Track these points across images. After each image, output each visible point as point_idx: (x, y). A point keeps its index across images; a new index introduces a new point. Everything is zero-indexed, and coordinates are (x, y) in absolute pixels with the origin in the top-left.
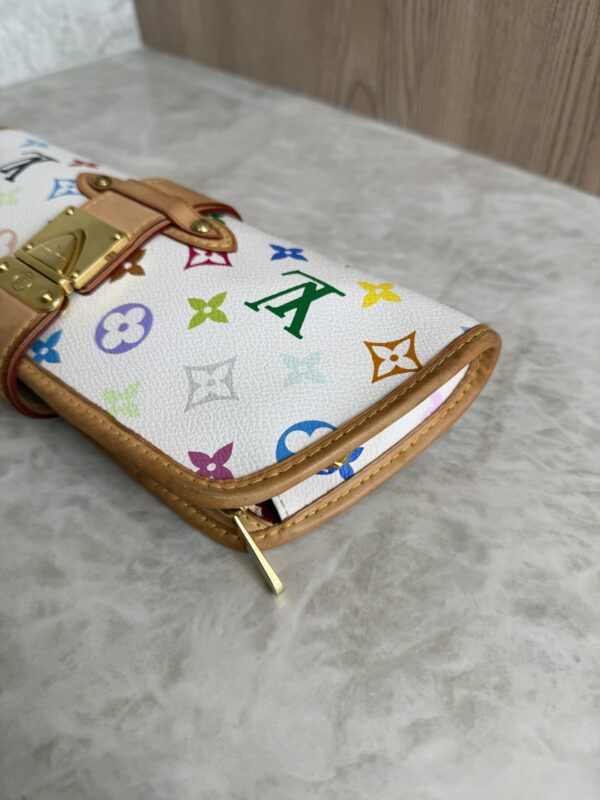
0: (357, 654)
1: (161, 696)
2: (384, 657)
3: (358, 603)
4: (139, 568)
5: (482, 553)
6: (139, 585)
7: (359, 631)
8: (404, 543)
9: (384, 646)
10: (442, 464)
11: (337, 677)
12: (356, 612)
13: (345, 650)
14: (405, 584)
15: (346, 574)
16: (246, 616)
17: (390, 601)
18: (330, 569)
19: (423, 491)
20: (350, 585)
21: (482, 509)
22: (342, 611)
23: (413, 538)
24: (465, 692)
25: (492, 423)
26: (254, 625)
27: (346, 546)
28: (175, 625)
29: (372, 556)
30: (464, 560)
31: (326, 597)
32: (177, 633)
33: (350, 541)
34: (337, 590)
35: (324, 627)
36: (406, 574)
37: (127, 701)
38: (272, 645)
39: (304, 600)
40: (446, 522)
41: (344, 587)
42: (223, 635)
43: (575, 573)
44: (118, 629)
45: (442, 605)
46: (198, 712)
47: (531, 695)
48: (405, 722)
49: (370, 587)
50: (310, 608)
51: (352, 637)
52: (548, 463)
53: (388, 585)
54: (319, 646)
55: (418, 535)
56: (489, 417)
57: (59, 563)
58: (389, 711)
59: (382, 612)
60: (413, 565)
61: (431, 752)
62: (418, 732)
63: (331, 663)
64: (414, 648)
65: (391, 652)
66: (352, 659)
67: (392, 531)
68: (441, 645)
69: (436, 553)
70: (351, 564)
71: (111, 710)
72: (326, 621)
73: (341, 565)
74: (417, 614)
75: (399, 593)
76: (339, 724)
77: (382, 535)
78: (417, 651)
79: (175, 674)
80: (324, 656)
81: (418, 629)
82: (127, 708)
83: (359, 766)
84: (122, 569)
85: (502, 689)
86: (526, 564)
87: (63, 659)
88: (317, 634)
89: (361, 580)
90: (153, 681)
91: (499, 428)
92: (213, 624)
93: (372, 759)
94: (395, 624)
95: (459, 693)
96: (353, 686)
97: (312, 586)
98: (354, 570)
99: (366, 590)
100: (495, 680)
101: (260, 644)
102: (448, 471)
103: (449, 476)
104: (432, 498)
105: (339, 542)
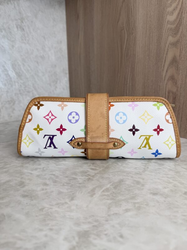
1: (69, 203)
2: (120, 199)
4: (65, 184)
5: (143, 185)
6: (65, 187)
7: (114, 195)
9: (120, 197)
10: (134, 172)
11: (109, 201)
12: (114, 192)
14: (125, 189)
16: (89, 192)
17: (121, 191)
18: (108, 186)
19: (130, 176)
20: (112, 188)
21: (143, 179)
22: (110, 192)
23: (127, 183)
24: (138, 205)
25: (146, 167)
26: (91, 193)
27: (112, 183)
28: (73, 192)
29: (118, 185)
30: (139, 186)
31: (107, 190)
32: (73, 194)
34: (110, 189)
36: (125, 188)
37: (61, 203)
38: (94, 196)
39: (102, 190)
40: (135, 181)
42: (84, 194)
43: (165, 189)
44: (60, 193)
45: (134, 192)
46: (77, 205)
47: (154, 206)
48: (124, 209)
49: (117, 189)
52: (159, 173)
53: (121, 189)
54: (105, 197)
55: (128, 182)
56: (146, 166)
57: (47, 183)
58: (120, 207)
59: (119, 193)
60: (127, 186)
61: (129, 214)
62: (127, 210)
63: (108, 199)
66: (112, 199)
67: (123, 181)
68: (133, 198)
69: (132, 185)
70: (113, 186)
71: (58, 204)
72: (107, 193)
73: (111, 186)
74: (128, 193)
75: (124, 190)
76: (109, 208)
77: (120, 182)
78: (127, 199)
79: (72, 199)
80: (106, 198)
81: (128, 195)
82: (61, 204)
83: (113, 214)
84: (62, 184)
85: (147, 205)
86: (153, 187)
87: (47, 197)
88: (104, 195)
89: (115, 188)
90: (67, 200)
91: (148, 168)
92: (81, 193)
93: (116, 214)
94: (122, 194)
95: (137, 205)
96: (112, 203)
97: (104, 188)
100: (145, 203)
101: (92, 196)
102: (136, 173)
104: (132, 177)
105: (111, 182)
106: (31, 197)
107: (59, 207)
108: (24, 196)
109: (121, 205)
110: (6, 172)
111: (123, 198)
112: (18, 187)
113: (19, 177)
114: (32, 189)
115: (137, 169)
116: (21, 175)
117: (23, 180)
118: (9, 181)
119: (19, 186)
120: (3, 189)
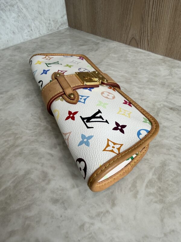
0: (162, 200)
1: (111, 211)
2: (170, 201)
3: (160, 185)
7: (162, 193)
8: (169, 169)
9: (170, 198)
10: (175, 146)
11: (159, 206)
12: (160, 188)
13: (159, 199)
14: (172, 180)
15: (155, 177)
16: (130, 188)
17: (169, 185)
18: (150, 176)
19: (172, 154)
20: (157, 180)
22: (156, 188)
23: (172, 167)
26: (133, 191)
27: (154, 169)
29: (161, 172)
31: (150, 184)
33: (154, 168)
34: (154, 182)
35: (152, 192)
36: (172, 178)
37: (102, 212)
38: (139, 196)
39: (145, 184)
41: (155, 181)
42: (125, 194)
46: (122, 216)
49: (162, 181)
50: (147, 186)
51: (160, 195)
53: (167, 181)
54: (151, 197)
59: (167, 188)
60: (173, 175)
63: (156, 202)
64: (178, 199)
65: (172, 200)
66: (162, 201)
67: (165, 165)
69: (179, 172)
70: (156, 174)
71: (98, 215)
72: (152, 190)
73: (153, 175)
74: (177, 189)
75: (171, 183)
77: (163, 167)
78: (179, 200)
79: (113, 205)
80: (153, 200)
81: (178, 193)
82: (102, 215)
88: (150, 194)
89: (160, 179)
90: (108, 207)
92: (121, 190)
94: (171, 192)
96: (163, 209)
97: (146, 181)
98: (157, 176)
99: (162, 182)
101: (135, 196)
102: (178, 148)
103: (178, 150)
104: (175, 156)
105: (151, 168)
106: (63, 203)
107: (101, 220)
108: (55, 201)
109: (175, 212)
110: (20, 154)
111: (174, 199)
112: (43, 184)
113: (38, 163)
114: (60, 186)
115: (177, 138)
116: (40, 158)
117: (45, 169)
118: (28, 172)
119: (44, 180)
120: (25, 188)
